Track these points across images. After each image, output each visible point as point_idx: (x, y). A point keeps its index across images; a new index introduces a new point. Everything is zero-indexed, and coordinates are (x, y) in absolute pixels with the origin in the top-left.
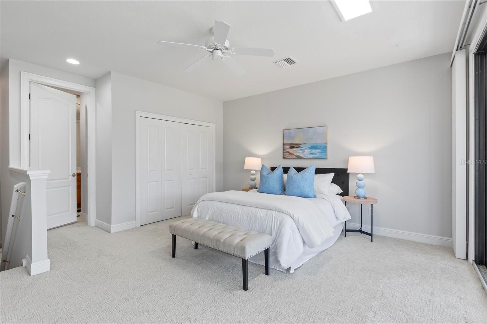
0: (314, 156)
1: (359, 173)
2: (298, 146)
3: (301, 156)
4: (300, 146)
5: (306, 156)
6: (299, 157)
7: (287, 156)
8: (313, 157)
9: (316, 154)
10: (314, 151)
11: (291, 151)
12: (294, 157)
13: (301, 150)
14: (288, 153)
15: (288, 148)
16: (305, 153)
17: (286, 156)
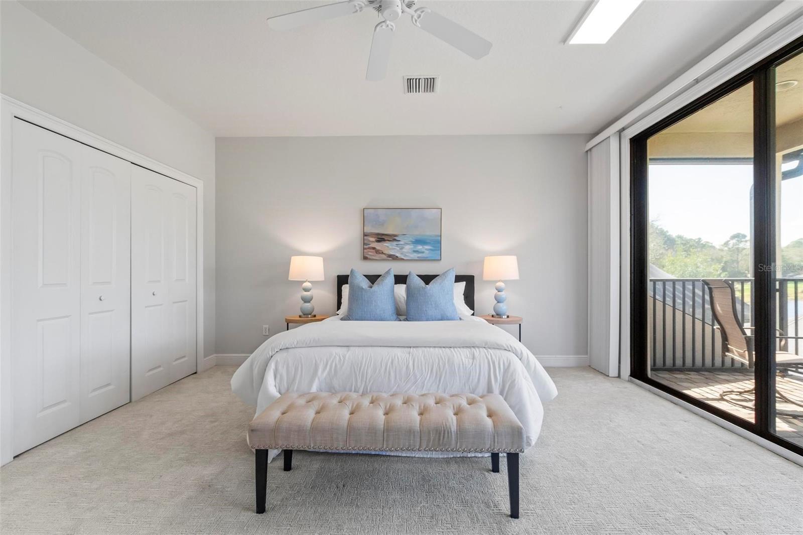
0: (420, 255)
1: (499, 281)
2: (392, 238)
3: (398, 255)
4: (395, 238)
5: (406, 256)
6: (394, 258)
7: (370, 255)
8: (418, 257)
9: (423, 252)
10: (420, 247)
11: (378, 246)
12: (384, 257)
13: (397, 245)
14: (373, 250)
15: (373, 242)
16: (404, 250)
17: (368, 254)
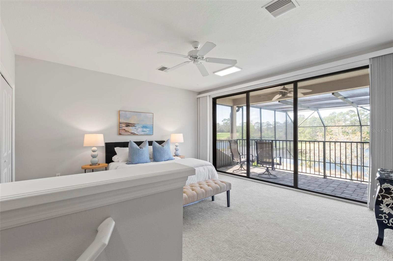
0: (145, 133)
1: (177, 143)
2: (133, 125)
3: (135, 133)
4: (134, 125)
5: (139, 133)
6: (133, 134)
7: (123, 133)
8: (144, 134)
9: (146, 132)
10: (145, 129)
11: (127, 129)
12: (129, 134)
13: (135, 128)
14: (124, 131)
15: (124, 126)
16: (138, 131)
17: (121, 132)
